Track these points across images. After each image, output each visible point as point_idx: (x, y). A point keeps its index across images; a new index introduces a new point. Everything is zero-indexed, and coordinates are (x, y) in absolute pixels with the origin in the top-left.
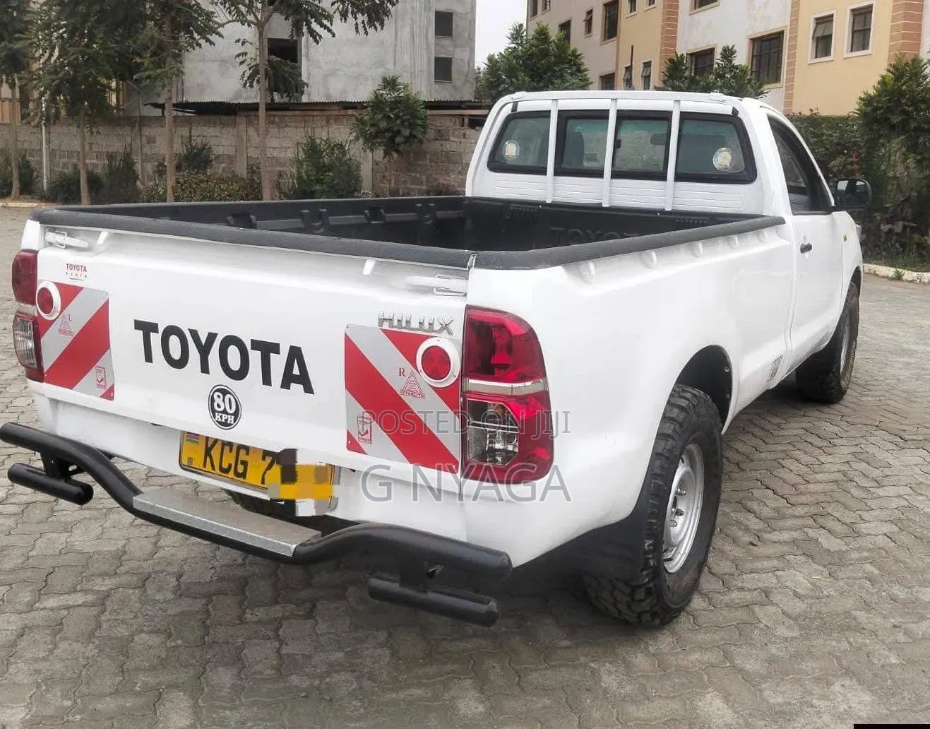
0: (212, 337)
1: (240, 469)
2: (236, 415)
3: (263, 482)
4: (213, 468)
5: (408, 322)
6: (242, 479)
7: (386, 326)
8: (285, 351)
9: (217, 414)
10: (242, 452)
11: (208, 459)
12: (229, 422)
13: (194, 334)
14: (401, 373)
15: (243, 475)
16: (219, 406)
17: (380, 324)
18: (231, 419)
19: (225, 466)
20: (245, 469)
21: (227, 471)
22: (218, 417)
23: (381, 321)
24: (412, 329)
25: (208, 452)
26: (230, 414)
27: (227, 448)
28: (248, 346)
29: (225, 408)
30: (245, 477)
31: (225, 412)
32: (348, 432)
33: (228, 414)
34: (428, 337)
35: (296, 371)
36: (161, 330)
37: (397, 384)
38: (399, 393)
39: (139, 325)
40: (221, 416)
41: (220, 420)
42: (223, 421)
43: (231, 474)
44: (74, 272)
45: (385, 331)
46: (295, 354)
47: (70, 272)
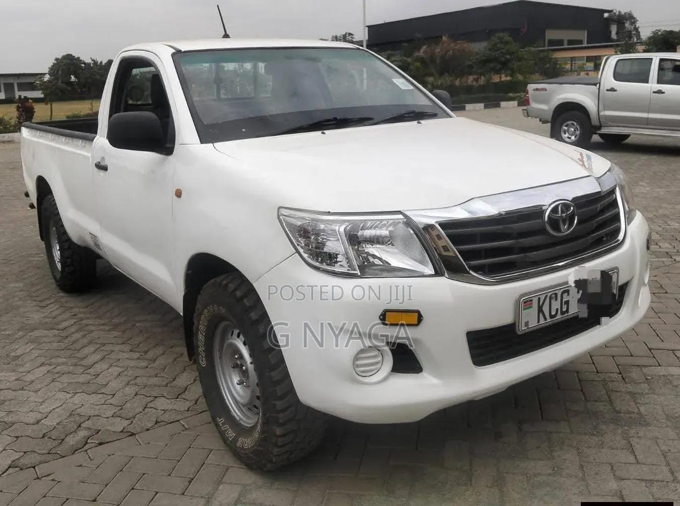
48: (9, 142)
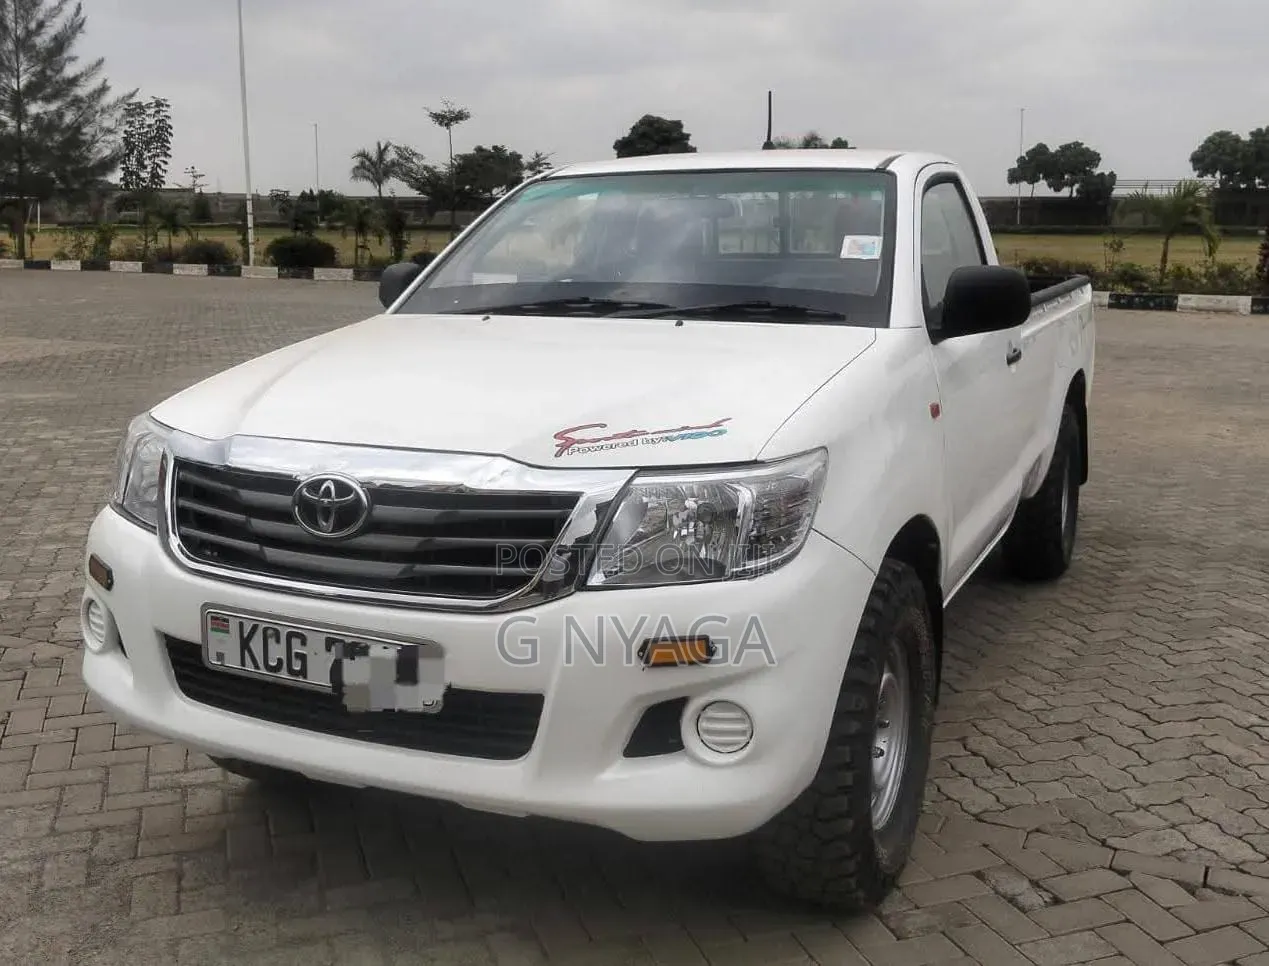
48: (1228, 312)
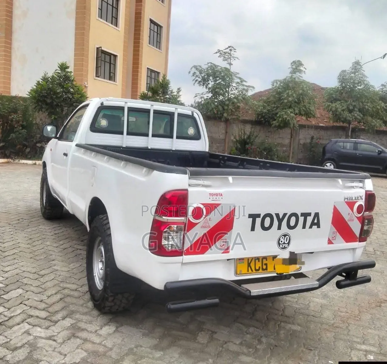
0: (285, 215)
1: (264, 267)
2: (289, 243)
3: (275, 269)
4: (252, 271)
5: (352, 198)
6: (266, 271)
7: (346, 200)
8: (313, 215)
9: (280, 245)
10: (264, 260)
11: (249, 268)
12: (286, 247)
13: (277, 215)
14: (349, 214)
15: (266, 269)
16: (282, 242)
17: (345, 200)
18: (286, 245)
19: (257, 268)
20: (267, 267)
21: (259, 270)
22: (281, 246)
23: (345, 199)
24: (353, 200)
25: (249, 265)
26: (286, 244)
27: (257, 261)
28: (299, 215)
29: (284, 242)
30: (267, 270)
31: (284, 243)
32: (329, 238)
33: (285, 244)
34: (356, 202)
35: (316, 221)
36: (262, 216)
37: (347, 218)
38: (347, 221)
39: (250, 216)
40: (283, 246)
41: (282, 247)
42: (283, 247)
43: (261, 270)
44: (214, 197)
45: (346, 202)
46: (317, 215)
47: (211, 197)
